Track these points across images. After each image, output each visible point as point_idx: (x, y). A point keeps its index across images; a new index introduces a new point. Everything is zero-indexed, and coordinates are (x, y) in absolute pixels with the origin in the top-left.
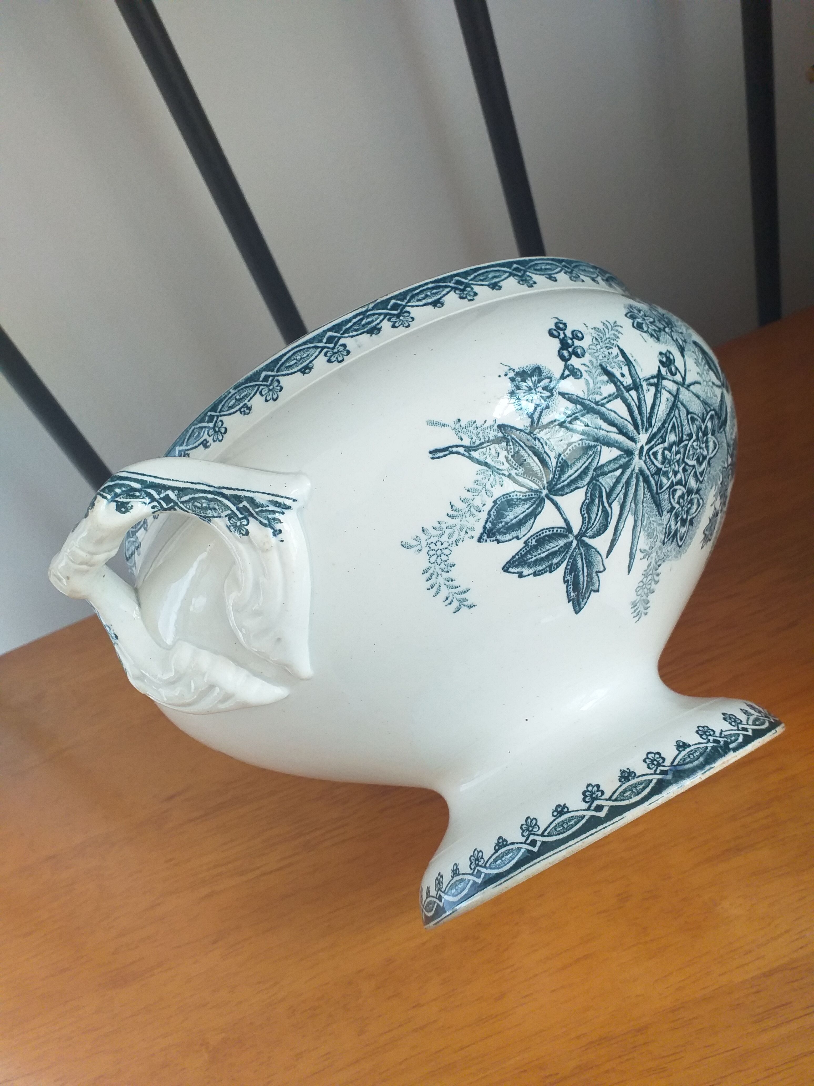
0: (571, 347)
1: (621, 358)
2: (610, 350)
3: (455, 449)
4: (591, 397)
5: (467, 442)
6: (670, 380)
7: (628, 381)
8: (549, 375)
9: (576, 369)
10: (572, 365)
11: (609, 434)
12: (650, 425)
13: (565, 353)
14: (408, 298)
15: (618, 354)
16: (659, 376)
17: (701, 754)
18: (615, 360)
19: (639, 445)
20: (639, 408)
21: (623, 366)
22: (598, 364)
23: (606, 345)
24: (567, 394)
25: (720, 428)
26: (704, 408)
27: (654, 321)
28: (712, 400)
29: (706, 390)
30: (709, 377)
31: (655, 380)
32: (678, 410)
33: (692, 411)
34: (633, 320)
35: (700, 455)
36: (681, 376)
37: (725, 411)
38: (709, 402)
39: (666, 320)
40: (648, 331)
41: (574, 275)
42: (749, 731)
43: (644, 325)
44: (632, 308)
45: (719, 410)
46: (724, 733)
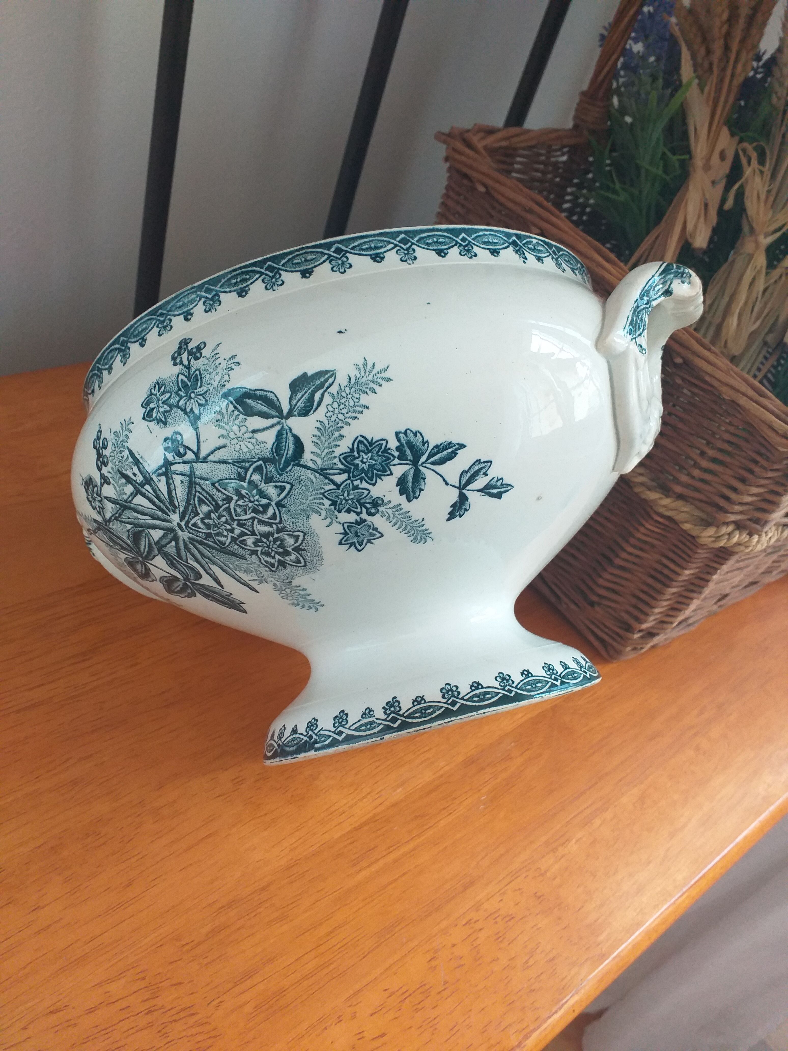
0: (101, 457)
1: (130, 460)
2: (122, 455)
4: (121, 498)
6: (179, 463)
7: (140, 478)
8: (96, 483)
9: (107, 477)
10: (104, 474)
11: (147, 521)
12: (175, 507)
13: (100, 463)
15: (128, 456)
16: (167, 464)
19: (175, 523)
20: (158, 497)
21: (133, 466)
22: (117, 470)
23: (120, 450)
24: (108, 498)
25: (283, 469)
26: (239, 467)
27: (170, 397)
28: (253, 452)
29: (237, 447)
30: (244, 429)
31: (164, 469)
32: (200, 486)
33: (219, 478)
34: (146, 408)
35: (256, 506)
36: (193, 452)
37: (292, 446)
38: (246, 457)
39: (189, 384)
40: (156, 417)
41: (165, 324)
42: (344, 735)
43: (155, 411)
44: (155, 387)
45: (273, 454)
46: (322, 732)
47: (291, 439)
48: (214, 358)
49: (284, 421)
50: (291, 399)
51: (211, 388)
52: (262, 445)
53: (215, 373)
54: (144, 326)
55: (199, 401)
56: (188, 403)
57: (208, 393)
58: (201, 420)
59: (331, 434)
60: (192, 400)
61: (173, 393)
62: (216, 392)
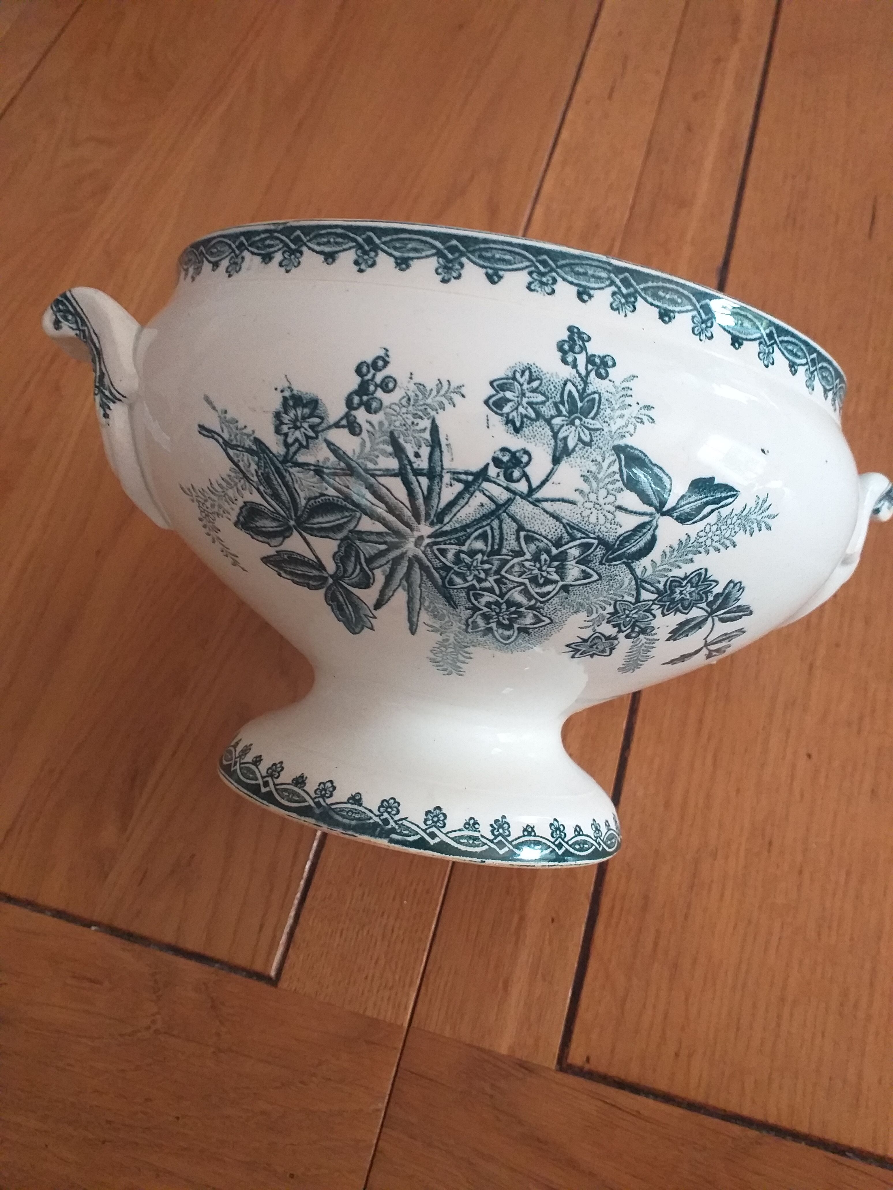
0: (367, 395)
1: (427, 435)
2: (416, 421)
3: (216, 436)
4: (360, 461)
5: (226, 436)
6: (499, 485)
7: (423, 464)
8: (323, 415)
9: (358, 424)
10: (355, 417)
11: (374, 507)
12: (440, 520)
13: (356, 399)
14: (311, 236)
15: (425, 429)
16: (482, 475)
17: (359, 819)
18: (416, 435)
19: (416, 534)
20: (427, 499)
21: (424, 446)
22: (389, 430)
23: (416, 412)
24: (333, 445)
25: (609, 561)
26: (567, 532)
27: (543, 403)
28: (598, 527)
29: (586, 513)
30: (611, 498)
31: (470, 478)
32: (501, 522)
33: (533, 529)
34: (498, 392)
35: (539, 576)
36: (530, 486)
37: (642, 544)
38: (587, 528)
39: (580, 404)
40: (508, 414)
41: (544, 280)
42: (437, 840)
43: (510, 404)
44: (523, 372)
45: (616, 541)
46: (405, 822)
47: (648, 536)
48: (624, 393)
49: (658, 515)
50: (683, 497)
51: (606, 429)
52: (614, 527)
53: (619, 413)
54: (508, 257)
55: (582, 435)
56: (565, 428)
57: (598, 432)
58: (570, 459)
59: (685, 553)
60: (574, 428)
61: (551, 401)
62: (609, 438)
